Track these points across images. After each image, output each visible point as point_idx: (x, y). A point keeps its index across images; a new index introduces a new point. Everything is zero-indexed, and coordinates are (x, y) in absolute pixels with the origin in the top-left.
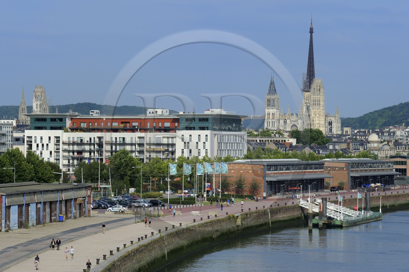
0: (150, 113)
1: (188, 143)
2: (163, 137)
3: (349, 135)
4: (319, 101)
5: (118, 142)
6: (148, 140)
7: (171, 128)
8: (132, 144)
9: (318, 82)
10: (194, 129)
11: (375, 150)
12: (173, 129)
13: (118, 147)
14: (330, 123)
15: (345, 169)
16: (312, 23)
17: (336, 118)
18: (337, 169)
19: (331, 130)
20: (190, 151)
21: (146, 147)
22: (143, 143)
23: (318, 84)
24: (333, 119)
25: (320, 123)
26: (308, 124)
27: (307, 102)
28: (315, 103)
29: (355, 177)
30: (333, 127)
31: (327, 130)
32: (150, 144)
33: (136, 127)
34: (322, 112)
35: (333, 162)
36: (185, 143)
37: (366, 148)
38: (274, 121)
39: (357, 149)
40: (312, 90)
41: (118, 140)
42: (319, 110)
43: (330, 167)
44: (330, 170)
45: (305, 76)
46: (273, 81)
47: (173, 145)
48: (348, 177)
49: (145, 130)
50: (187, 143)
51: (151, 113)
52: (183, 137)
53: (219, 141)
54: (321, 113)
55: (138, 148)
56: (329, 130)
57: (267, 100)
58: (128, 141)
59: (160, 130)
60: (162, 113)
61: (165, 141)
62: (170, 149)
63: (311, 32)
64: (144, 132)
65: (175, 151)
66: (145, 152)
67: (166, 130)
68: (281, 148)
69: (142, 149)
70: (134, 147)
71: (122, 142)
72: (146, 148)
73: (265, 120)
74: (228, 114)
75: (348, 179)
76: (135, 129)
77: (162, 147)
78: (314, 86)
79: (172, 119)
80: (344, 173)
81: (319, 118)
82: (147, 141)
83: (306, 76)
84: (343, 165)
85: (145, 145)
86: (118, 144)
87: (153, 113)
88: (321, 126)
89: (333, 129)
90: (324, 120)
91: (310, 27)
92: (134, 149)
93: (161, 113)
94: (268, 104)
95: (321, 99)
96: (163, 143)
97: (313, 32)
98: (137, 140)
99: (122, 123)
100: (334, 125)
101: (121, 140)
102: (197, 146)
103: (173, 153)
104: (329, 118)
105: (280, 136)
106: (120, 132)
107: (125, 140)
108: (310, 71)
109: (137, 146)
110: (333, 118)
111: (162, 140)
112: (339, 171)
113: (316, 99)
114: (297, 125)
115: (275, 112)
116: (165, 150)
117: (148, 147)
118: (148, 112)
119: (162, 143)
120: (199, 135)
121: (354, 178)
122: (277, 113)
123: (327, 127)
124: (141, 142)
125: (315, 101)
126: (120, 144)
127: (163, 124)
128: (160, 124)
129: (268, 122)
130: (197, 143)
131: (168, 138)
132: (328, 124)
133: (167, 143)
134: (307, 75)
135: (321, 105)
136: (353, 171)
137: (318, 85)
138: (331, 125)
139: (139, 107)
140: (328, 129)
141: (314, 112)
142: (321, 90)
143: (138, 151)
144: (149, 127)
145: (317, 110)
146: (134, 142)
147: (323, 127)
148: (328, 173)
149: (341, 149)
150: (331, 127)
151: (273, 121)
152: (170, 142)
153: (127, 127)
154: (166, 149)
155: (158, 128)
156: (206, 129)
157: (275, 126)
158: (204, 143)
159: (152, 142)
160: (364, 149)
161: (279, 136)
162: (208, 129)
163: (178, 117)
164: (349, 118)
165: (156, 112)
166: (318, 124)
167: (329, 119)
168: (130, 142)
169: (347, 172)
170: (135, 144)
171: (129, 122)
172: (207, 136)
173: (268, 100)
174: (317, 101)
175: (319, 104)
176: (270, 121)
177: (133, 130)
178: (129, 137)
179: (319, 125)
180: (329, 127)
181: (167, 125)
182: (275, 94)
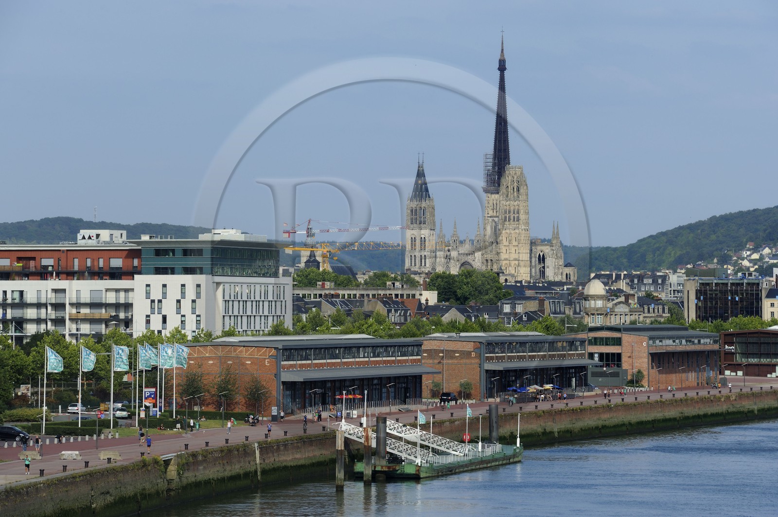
0: (84, 238)
1: (160, 301)
2: (107, 290)
3: (571, 283)
4: (518, 213)
5: (9, 301)
6: (74, 295)
7: (125, 269)
8: (39, 306)
9: (516, 173)
10: (172, 271)
11: (598, 314)
12: (129, 273)
13: (9, 311)
14: (542, 259)
15: (473, 355)
16: (502, 50)
17: (554, 248)
18: (456, 355)
19: (544, 273)
20: (164, 319)
21: (70, 311)
22: (62, 302)
23: (515, 177)
24: (547, 250)
25: (520, 259)
26: (487, 260)
27: (495, 214)
28: (509, 217)
29: (494, 371)
30: (548, 267)
31: (536, 273)
32: (78, 305)
33: (50, 269)
34: (523, 236)
35: (449, 339)
36: (153, 301)
37: (578, 310)
38: (426, 253)
39: (560, 313)
40: (503, 189)
41: (9, 296)
42: (517, 231)
43: (442, 351)
44: (443, 357)
45: (488, 160)
46: (423, 170)
47: (128, 306)
48: (480, 372)
49: (70, 275)
50: (156, 302)
51: (87, 237)
52: (148, 288)
53: (227, 298)
54: (522, 238)
55: (52, 314)
56: (538, 273)
57: (409, 211)
58: (30, 298)
59: (101, 275)
60: (111, 239)
61: (111, 298)
62: (122, 315)
63: (502, 68)
64: (67, 279)
65: (131, 320)
66: (67, 322)
67: (115, 274)
68: (396, 311)
69: (60, 314)
70: (43, 311)
71: (17, 301)
72: (69, 314)
73: (407, 253)
74: (248, 240)
75: (480, 376)
76: (47, 273)
77: (104, 311)
78: (507, 180)
79: (127, 252)
80: (471, 364)
81: (517, 248)
82: (70, 297)
83: (491, 160)
84: (469, 347)
85: (67, 306)
86: (9, 304)
87: (90, 238)
88: (522, 263)
89: (547, 270)
90: (529, 252)
91: (498, 57)
92: (43, 316)
93: (108, 239)
94: (412, 219)
95: (521, 208)
96: (107, 302)
97: (505, 69)
98: (49, 296)
99: (19, 259)
100: (549, 262)
101: (17, 295)
102: (179, 309)
103: (128, 323)
104: (539, 248)
105: (405, 286)
106: (14, 279)
107: (25, 296)
108: (500, 150)
109: (49, 308)
110: (548, 247)
111: (104, 296)
112: (462, 358)
113: (512, 208)
114: (473, 263)
115: (427, 236)
116: (111, 316)
117: (74, 311)
118: (79, 237)
119: (104, 302)
120: (183, 286)
121: (491, 373)
122: (431, 238)
123: (535, 266)
124: (59, 301)
125: (510, 212)
126: (14, 306)
127: (107, 261)
128: (101, 261)
129: (413, 256)
130: (179, 301)
131: (117, 291)
132: (535, 260)
133: (114, 302)
134: (494, 158)
135: (521, 222)
136: (492, 358)
137: (515, 179)
138: (544, 262)
139: (174, 226)
140: (538, 271)
141: (507, 236)
142: (521, 191)
143: (52, 320)
144: (76, 268)
145: (513, 232)
146: (43, 301)
147: (525, 266)
148: (440, 363)
149: (526, 313)
150: (544, 267)
151: (423, 254)
152: (122, 301)
153: (29, 268)
154: (114, 314)
155: (96, 269)
156: (198, 271)
157: (427, 265)
158: (194, 301)
159: (83, 301)
160: (575, 313)
161: (402, 286)
162: (201, 273)
163: (138, 246)
164: (608, 248)
165: (98, 236)
166: (515, 260)
167: (539, 250)
168: (35, 301)
169: (477, 361)
170: (45, 305)
171: (34, 259)
172: (198, 286)
173: (412, 211)
174: (514, 213)
175: (518, 220)
176: (418, 254)
177: (43, 274)
178: (33, 289)
179: (517, 262)
180: (539, 267)
181: (117, 263)
182: (427, 198)
